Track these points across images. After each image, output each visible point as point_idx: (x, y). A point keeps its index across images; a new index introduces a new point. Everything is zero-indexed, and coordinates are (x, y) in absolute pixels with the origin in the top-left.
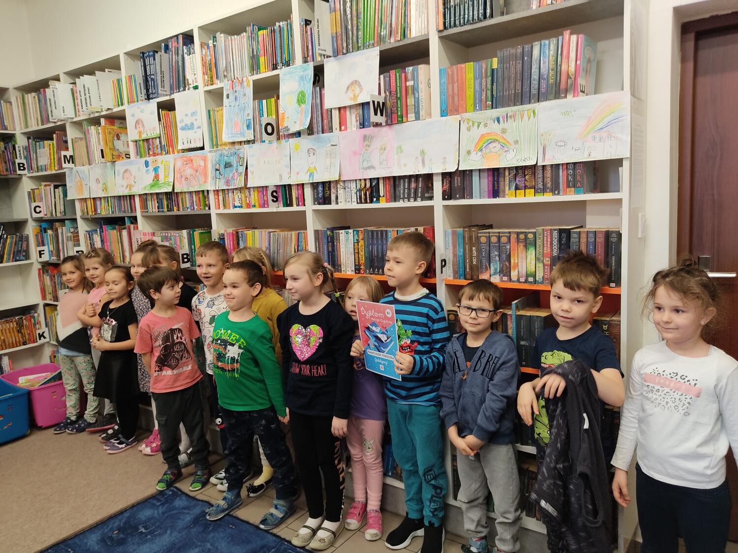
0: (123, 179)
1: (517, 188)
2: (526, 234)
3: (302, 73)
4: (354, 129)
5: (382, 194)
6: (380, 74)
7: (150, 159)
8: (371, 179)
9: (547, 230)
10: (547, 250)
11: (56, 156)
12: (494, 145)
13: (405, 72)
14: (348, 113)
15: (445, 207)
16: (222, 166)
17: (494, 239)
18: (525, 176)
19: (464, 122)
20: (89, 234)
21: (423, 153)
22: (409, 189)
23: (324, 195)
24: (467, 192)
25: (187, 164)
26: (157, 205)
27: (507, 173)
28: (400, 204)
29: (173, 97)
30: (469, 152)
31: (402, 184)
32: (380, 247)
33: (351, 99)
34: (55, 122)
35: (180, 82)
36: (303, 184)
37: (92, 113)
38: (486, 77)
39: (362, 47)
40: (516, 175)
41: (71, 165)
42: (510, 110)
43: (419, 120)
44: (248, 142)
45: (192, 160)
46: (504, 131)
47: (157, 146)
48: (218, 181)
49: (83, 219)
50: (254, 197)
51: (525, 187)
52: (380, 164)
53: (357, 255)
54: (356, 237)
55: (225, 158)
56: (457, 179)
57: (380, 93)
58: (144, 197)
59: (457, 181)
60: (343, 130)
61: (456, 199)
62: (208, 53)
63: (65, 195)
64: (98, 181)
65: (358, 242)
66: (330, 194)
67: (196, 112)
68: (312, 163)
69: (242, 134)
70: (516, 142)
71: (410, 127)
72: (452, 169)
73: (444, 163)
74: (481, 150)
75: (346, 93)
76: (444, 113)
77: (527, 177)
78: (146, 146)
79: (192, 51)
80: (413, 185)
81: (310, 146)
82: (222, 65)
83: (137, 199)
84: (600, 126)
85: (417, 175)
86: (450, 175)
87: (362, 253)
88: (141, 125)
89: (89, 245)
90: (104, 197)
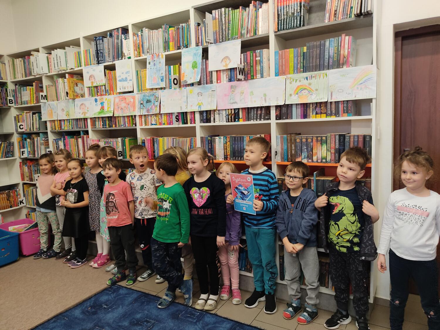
0: (80, 109)
1: (317, 114)
2: (322, 137)
3: (195, 52)
4: (225, 82)
5: (241, 117)
6: (241, 53)
7: (98, 98)
8: (234, 109)
9: (333, 135)
10: (333, 145)
11: (34, 96)
12: (304, 91)
13: (255, 53)
14: (222, 73)
15: (277, 123)
16: (145, 102)
17: (304, 140)
18: (321, 107)
19: (288, 79)
20: (56, 141)
21: (265, 95)
22: (257, 114)
23: (207, 118)
24: (289, 115)
25: (122, 100)
26: (102, 124)
27: (311, 106)
28: (252, 122)
29: (114, 63)
30: (291, 95)
31: (252, 112)
32: (239, 146)
33: (224, 66)
34: (35, 76)
35: (119, 54)
36: (194, 112)
37: (60, 71)
38: (300, 56)
39: (231, 39)
40: (316, 107)
41: (45, 101)
42: (313, 73)
43: (263, 78)
44: (161, 88)
45: (125, 99)
46: (310, 84)
47: (103, 90)
48: (142, 110)
49: (52, 132)
50: (164, 119)
51: (321, 113)
52: (241, 101)
53: (225, 150)
54: (225, 140)
55: (147, 97)
56: (284, 109)
57: (241, 64)
58: (94, 120)
59: (284, 110)
60: (219, 83)
61: (283, 119)
62: (138, 39)
63: (40, 118)
64: (63, 110)
65: (226, 143)
66: (210, 117)
67: (129, 71)
68: (200, 100)
69: (158, 84)
70: (317, 90)
71: (258, 82)
72: (282, 104)
73: (277, 100)
74: (297, 94)
75: (221, 63)
76: (277, 74)
77: (322, 108)
78: (96, 90)
79: (127, 37)
80: (259, 112)
81: (199, 91)
82: (146, 46)
83: (89, 121)
84: (361, 82)
85: (261, 107)
86: (280, 107)
87: (229, 149)
88: (93, 78)
89: (56, 147)
90: (67, 120)
